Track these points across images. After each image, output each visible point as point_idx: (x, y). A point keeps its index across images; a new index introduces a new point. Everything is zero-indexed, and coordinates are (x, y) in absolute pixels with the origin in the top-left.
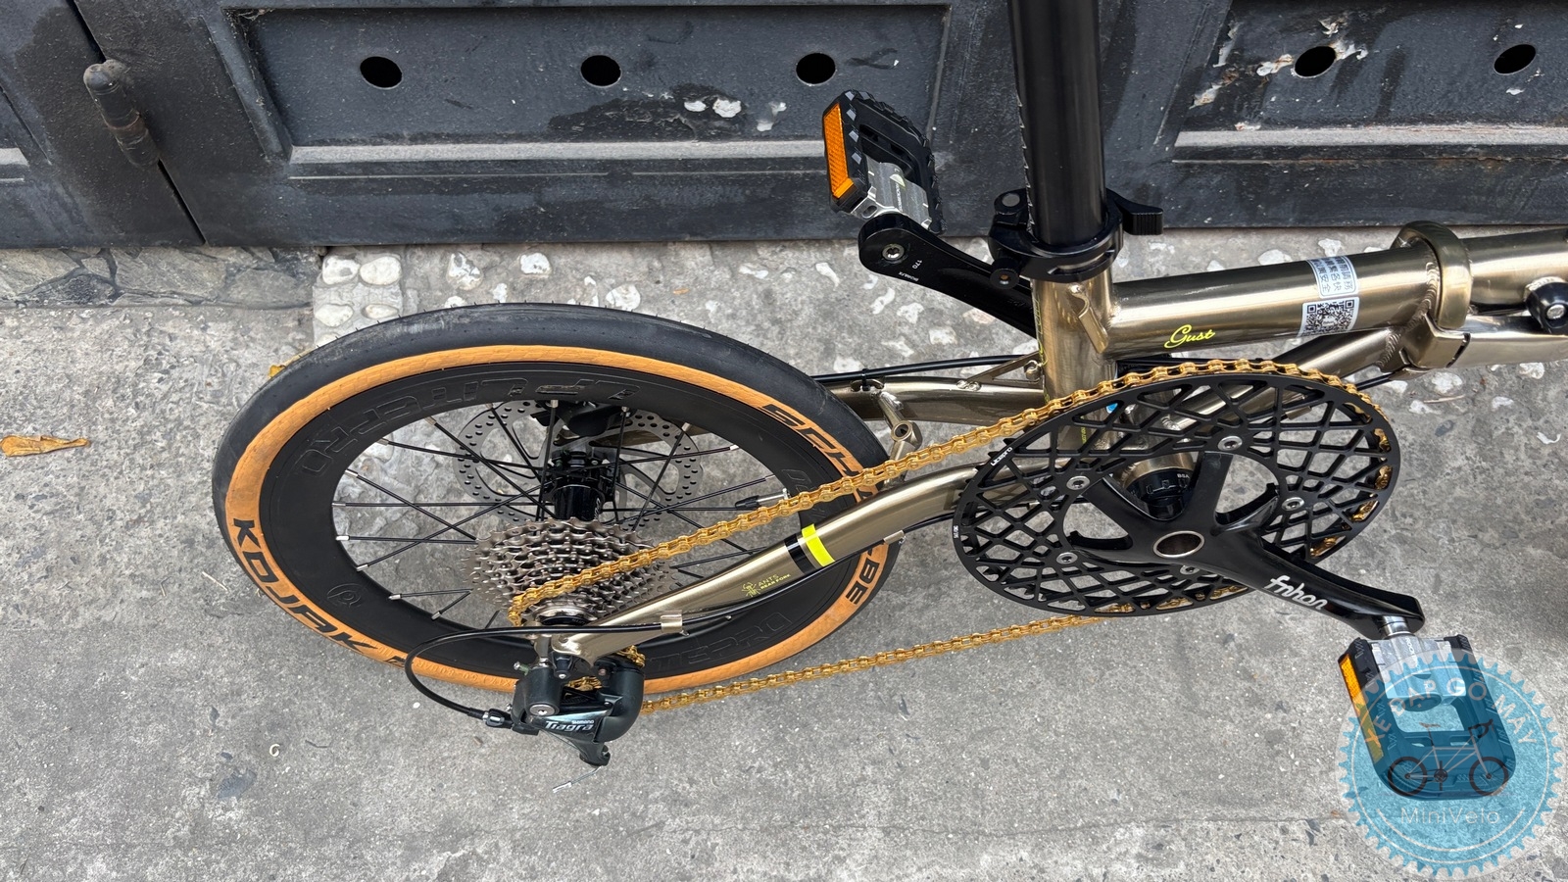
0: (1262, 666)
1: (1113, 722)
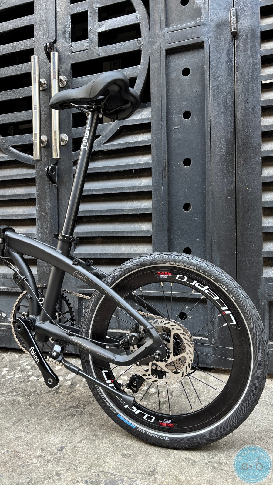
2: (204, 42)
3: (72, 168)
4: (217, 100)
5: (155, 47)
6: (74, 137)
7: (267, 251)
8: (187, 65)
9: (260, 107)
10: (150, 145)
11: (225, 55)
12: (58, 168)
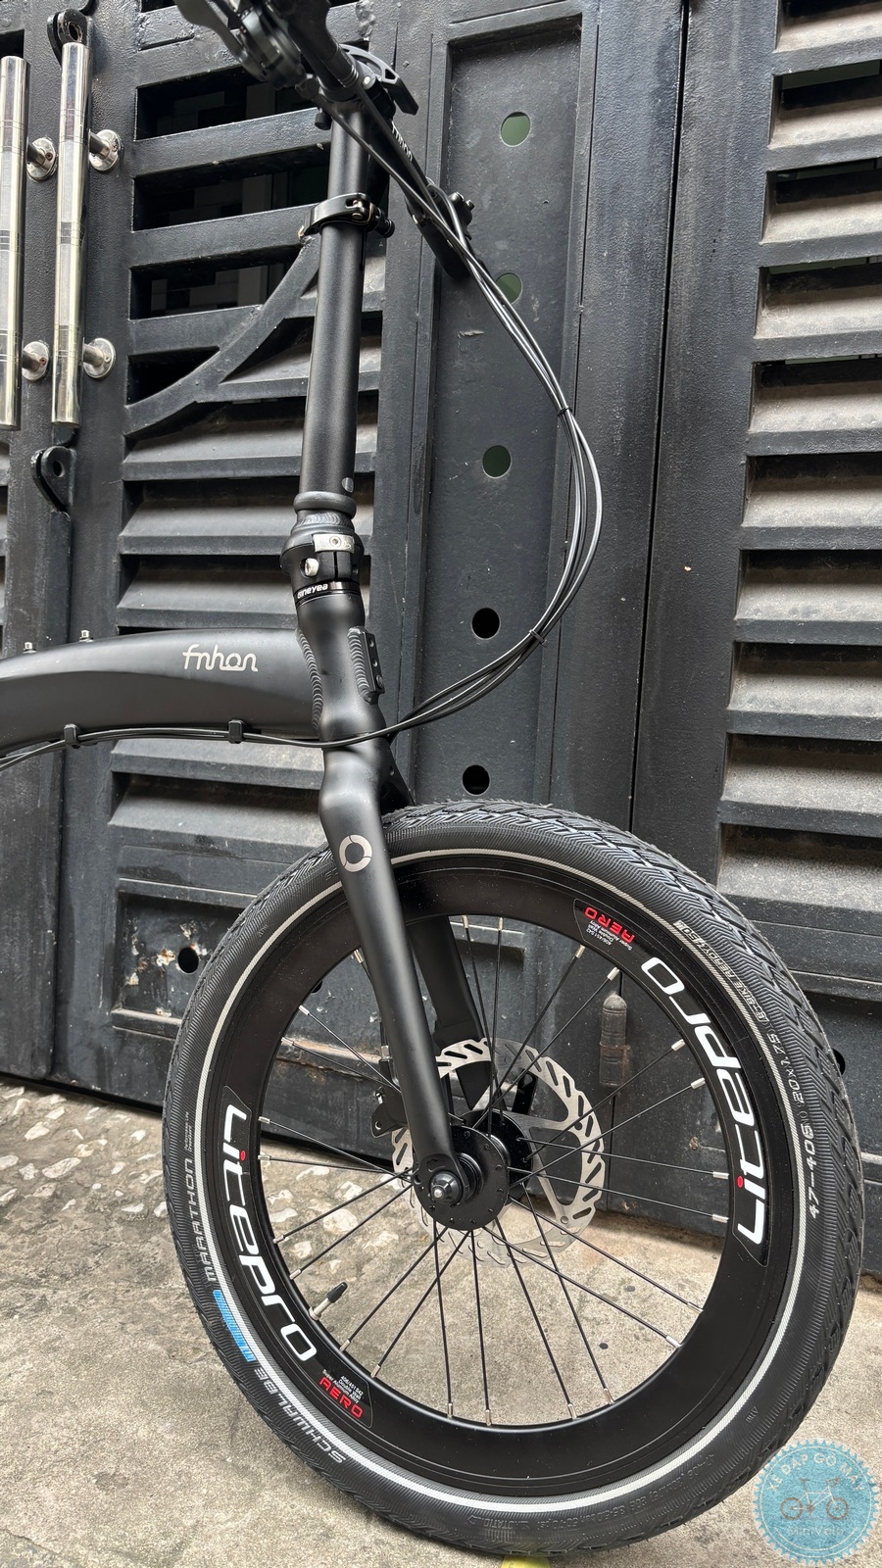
2: (579, 17)
3: (121, 460)
4: (610, 236)
5: (413, 31)
6: (135, 353)
7: (736, 803)
8: (522, 104)
9: (757, 272)
10: (376, 393)
11: (648, 69)
12: (78, 456)
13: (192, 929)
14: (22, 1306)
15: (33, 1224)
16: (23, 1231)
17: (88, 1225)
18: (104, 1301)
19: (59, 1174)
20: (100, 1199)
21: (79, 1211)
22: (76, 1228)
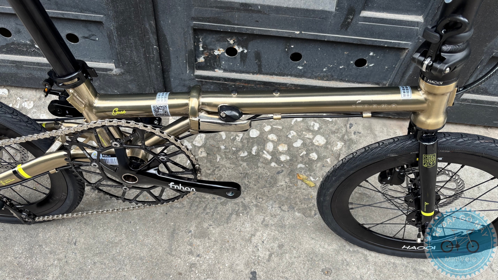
0: (197, 242)
1: (142, 255)
13: (234, 41)
14: (239, 210)
15: (211, 170)
16: (210, 174)
17: (233, 166)
18: (264, 198)
19: (202, 143)
20: (227, 152)
21: (224, 160)
22: (229, 168)
